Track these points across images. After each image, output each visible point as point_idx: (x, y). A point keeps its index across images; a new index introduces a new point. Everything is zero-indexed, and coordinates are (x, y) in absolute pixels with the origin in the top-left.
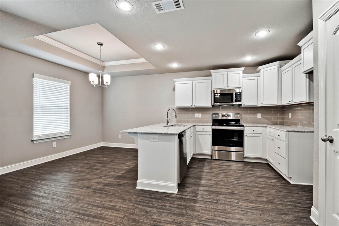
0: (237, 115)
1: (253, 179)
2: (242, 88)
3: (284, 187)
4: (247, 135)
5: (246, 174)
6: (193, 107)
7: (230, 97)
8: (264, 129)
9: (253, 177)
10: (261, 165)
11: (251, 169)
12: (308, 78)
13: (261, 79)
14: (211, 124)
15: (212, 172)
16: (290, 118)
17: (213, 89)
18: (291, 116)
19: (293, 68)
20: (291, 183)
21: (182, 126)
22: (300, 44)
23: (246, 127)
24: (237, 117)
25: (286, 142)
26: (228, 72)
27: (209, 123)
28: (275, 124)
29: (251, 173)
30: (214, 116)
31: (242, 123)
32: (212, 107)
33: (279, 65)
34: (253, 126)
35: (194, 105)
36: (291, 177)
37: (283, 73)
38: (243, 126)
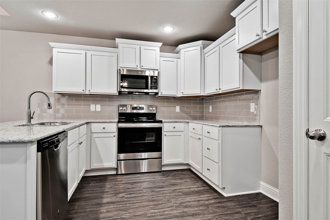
0: (152, 108)
1: (180, 200)
2: (159, 71)
3: (219, 205)
4: (167, 135)
5: (169, 193)
6: (87, 93)
7: (144, 81)
8: (186, 125)
9: (179, 195)
10: (184, 173)
11: (173, 181)
12: (242, 59)
13: (181, 61)
14: (117, 120)
15: (118, 200)
16: (211, 111)
17: (119, 68)
18: (212, 110)
19: (221, 48)
20: (226, 195)
21: (57, 124)
22: (233, 14)
23: (165, 124)
24: (153, 110)
25: (220, 141)
26: (141, 46)
27: (113, 119)
28: (195, 118)
29: (175, 190)
30: (121, 108)
31: (158, 118)
32: (118, 94)
33: (202, 46)
34: (173, 122)
35: (88, 90)
36: (224, 188)
37: (206, 55)
38: (161, 122)
